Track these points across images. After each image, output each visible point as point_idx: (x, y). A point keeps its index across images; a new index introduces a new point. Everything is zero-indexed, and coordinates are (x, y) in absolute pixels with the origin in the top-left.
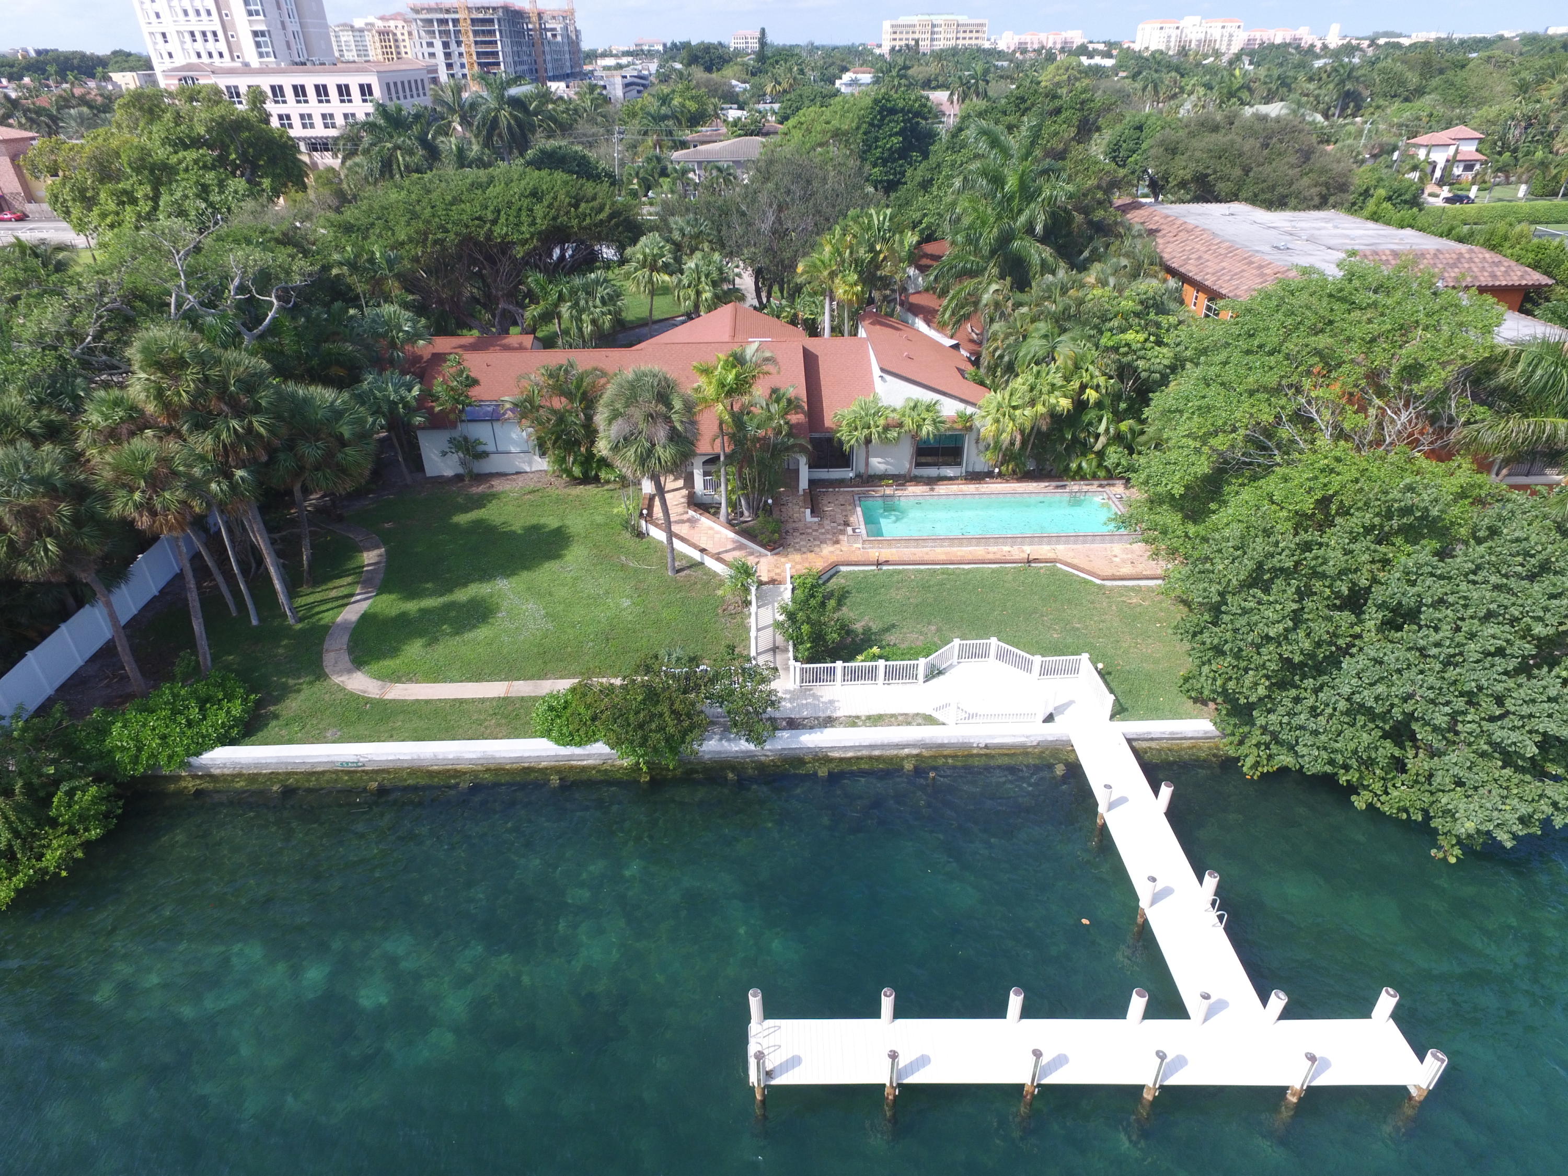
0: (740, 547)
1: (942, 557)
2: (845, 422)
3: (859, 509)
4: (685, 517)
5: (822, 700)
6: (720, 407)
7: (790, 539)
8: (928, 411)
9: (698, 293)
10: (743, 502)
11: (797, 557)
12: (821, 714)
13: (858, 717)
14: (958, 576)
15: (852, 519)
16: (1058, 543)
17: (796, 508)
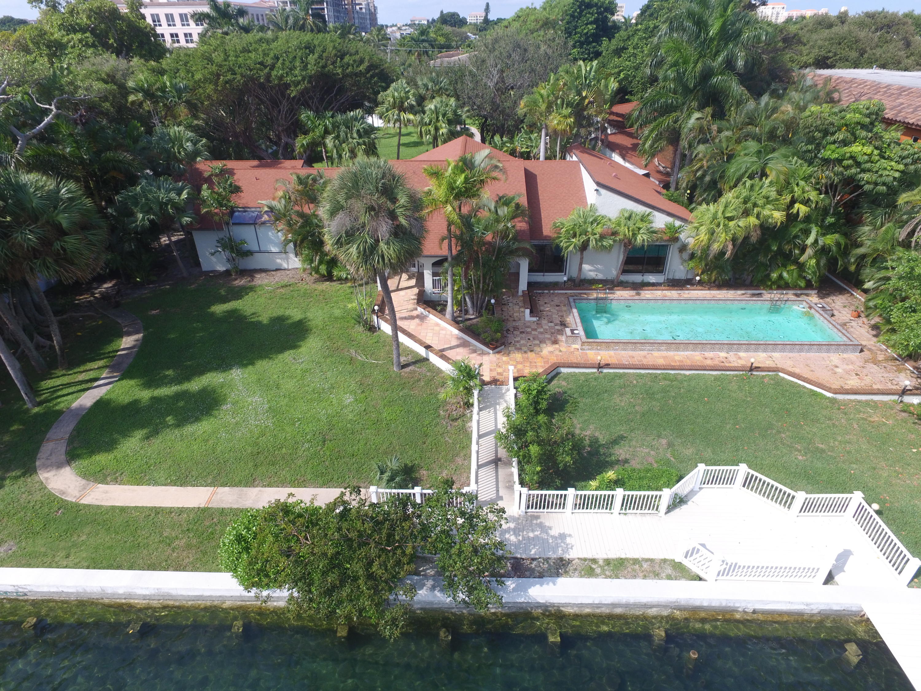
0: (464, 344)
1: (661, 362)
2: (564, 229)
3: (575, 311)
4: (415, 313)
5: (552, 532)
6: (449, 208)
7: (511, 338)
8: (642, 220)
9: (437, 129)
10: (467, 300)
11: (518, 356)
12: (551, 554)
13: (594, 561)
14: (681, 382)
15: (569, 319)
16: (773, 351)
17: (516, 308)
